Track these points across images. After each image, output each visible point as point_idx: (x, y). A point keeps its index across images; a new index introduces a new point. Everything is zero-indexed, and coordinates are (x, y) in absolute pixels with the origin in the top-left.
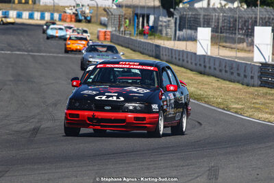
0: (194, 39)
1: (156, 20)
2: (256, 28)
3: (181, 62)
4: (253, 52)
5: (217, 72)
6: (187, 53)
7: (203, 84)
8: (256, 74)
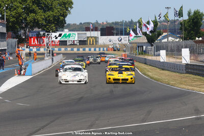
0: (159, 55)
1: (146, 48)
2: (183, 49)
3: (155, 65)
4: (182, 58)
5: (169, 69)
6: (157, 61)
7: (162, 74)
8: (184, 69)
